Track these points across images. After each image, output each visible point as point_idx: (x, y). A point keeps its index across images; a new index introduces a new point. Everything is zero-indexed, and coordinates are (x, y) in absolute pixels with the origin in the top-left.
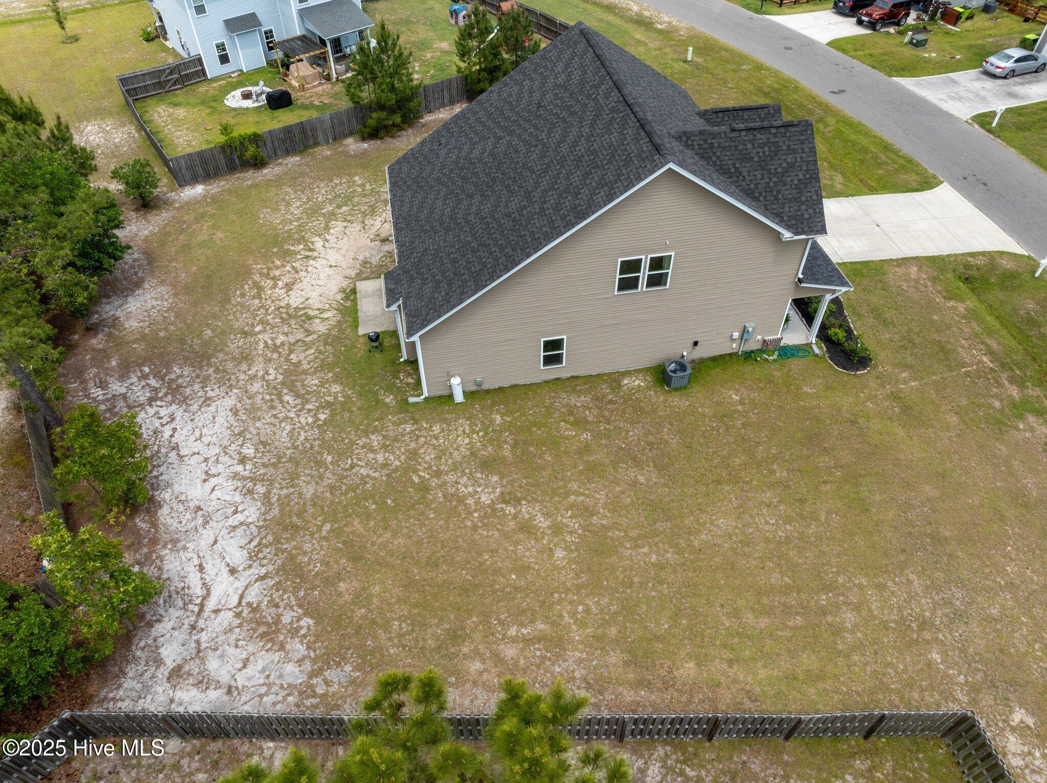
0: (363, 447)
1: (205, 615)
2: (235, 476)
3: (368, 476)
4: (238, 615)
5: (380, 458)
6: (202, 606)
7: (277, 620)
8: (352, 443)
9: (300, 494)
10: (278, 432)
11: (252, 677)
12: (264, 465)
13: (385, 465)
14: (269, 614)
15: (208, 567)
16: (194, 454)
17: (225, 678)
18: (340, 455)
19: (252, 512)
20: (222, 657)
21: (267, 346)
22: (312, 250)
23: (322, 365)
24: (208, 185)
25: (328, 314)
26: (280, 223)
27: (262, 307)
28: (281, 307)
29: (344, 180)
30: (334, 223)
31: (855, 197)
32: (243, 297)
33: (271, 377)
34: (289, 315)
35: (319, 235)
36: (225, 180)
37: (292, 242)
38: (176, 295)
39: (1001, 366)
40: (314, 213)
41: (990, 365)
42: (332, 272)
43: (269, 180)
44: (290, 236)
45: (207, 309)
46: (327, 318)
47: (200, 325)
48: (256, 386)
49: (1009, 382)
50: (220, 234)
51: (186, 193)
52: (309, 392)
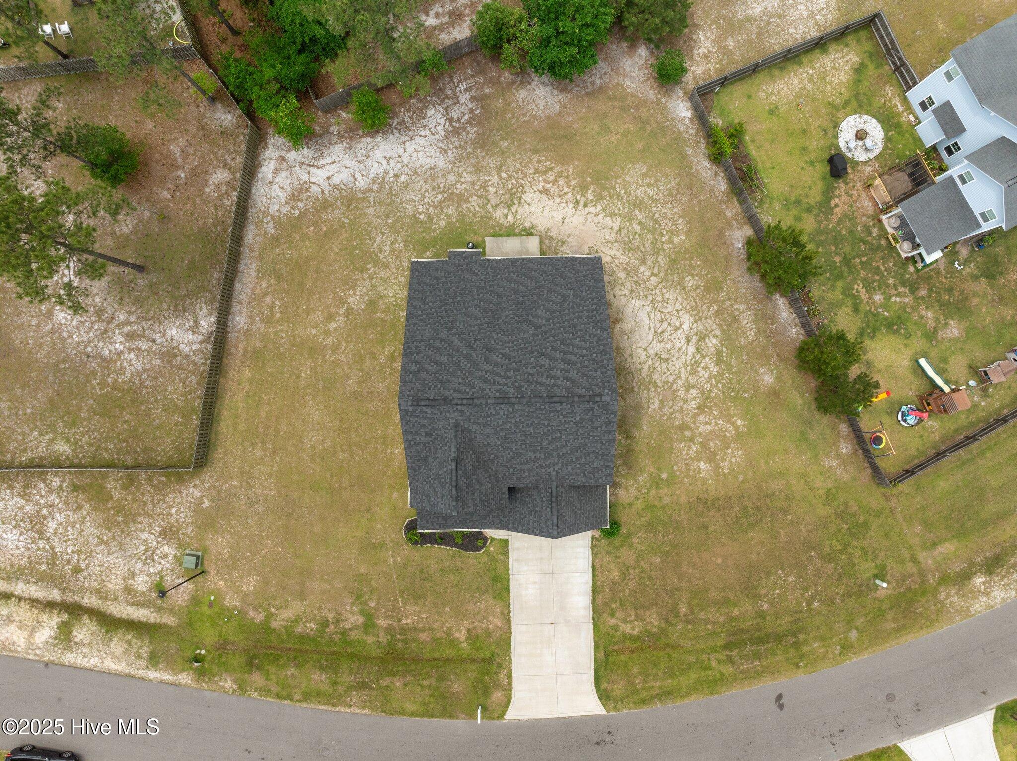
0: (395, 239)
1: (308, 168)
2: (386, 173)
3: (375, 241)
4: (305, 183)
5: (386, 248)
6: (313, 166)
7: (299, 200)
8: (399, 233)
9: (369, 207)
10: (414, 193)
11: (276, 190)
12: (391, 188)
13: (381, 250)
14: (304, 196)
15: (333, 166)
16: (405, 149)
17: (276, 180)
18: (392, 227)
19: (361, 183)
20: (287, 177)
21: (486, 181)
22: (586, 205)
23: (464, 216)
24: (691, 120)
25: (510, 218)
26: (624, 181)
27: (526, 175)
28: (523, 188)
29: (681, 227)
30: (619, 220)
31: (592, 627)
32: (537, 162)
33: (458, 186)
34: (515, 193)
35: (603, 210)
36: (697, 132)
37: (598, 190)
38: (548, 117)
39: (403, 629)
40: (634, 205)
41: (404, 621)
42: (557, 219)
43: (691, 168)
44: (605, 188)
45: (529, 140)
46: (506, 217)
47: (514, 138)
48: (452, 178)
49: (390, 625)
50: (615, 138)
51: (681, 105)
52: (442, 208)
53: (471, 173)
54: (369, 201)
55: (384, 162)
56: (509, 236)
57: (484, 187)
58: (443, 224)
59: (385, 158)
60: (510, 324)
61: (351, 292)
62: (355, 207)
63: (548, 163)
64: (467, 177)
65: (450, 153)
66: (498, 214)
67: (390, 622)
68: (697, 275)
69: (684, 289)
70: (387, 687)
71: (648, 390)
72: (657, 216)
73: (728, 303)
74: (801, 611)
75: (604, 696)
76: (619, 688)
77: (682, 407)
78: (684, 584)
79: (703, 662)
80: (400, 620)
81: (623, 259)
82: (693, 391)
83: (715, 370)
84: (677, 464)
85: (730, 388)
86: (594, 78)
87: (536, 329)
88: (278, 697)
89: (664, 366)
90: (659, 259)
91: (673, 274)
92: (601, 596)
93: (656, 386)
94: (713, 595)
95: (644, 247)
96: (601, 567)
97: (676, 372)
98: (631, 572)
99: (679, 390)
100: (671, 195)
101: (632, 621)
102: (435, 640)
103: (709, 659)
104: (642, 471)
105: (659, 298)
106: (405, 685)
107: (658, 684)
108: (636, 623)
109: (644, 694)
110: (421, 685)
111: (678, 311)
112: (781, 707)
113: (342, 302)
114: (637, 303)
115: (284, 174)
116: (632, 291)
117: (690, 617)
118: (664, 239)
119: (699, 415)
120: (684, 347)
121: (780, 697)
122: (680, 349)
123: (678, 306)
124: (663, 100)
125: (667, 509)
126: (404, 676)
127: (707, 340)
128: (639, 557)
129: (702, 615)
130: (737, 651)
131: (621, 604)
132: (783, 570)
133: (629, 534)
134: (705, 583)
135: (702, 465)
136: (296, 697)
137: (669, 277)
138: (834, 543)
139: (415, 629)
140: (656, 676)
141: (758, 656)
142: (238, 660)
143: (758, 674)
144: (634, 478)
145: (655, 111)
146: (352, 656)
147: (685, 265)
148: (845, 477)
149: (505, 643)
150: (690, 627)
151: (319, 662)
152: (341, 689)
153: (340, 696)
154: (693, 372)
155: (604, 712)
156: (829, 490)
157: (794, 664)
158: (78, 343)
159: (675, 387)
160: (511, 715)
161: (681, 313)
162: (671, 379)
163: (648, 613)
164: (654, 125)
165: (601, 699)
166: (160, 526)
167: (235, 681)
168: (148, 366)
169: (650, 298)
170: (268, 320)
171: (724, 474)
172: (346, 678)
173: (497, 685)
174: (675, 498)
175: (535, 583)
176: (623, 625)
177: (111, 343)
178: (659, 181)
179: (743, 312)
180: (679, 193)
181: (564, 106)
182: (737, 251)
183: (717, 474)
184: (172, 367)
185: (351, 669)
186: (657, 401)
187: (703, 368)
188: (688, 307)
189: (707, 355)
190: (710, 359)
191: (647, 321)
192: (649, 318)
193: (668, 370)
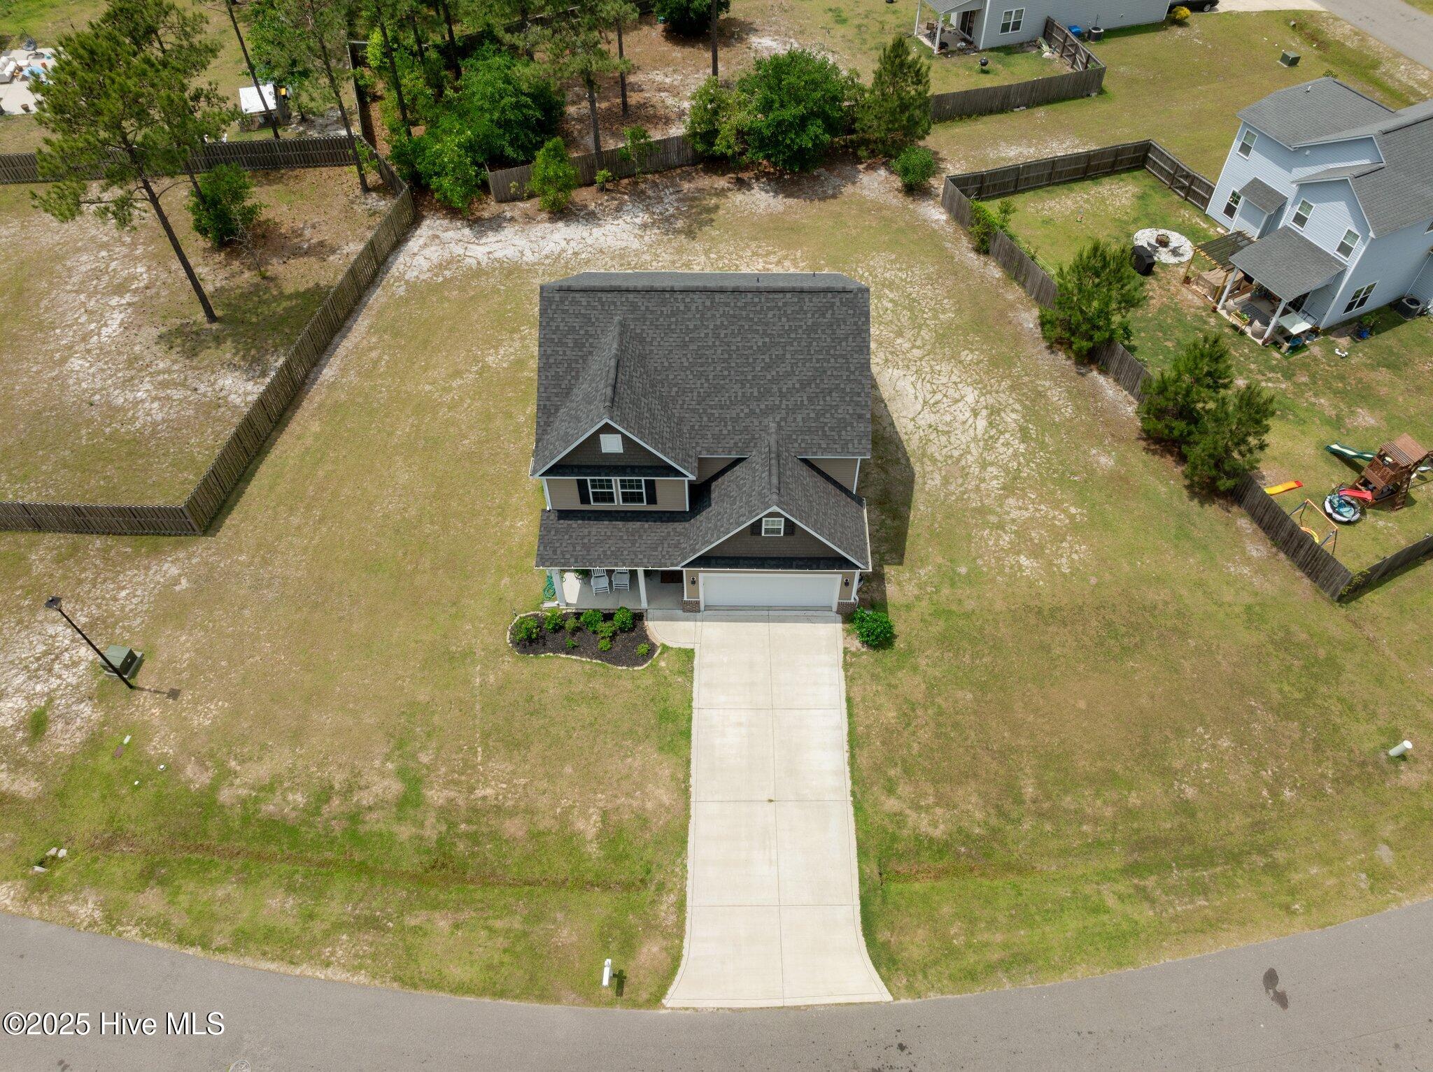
1: (467, 244)
2: (563, 251)
4: (459, 255)
6: (472, 243)
7: (446, 269)
11: (418, 261)
12: (566, 263)
14: (453, 266)
15: (498, 244)
17: (423, 252)
20: (436, 251)
24: (948, 222)
31: (851, 810)
32: (756, 247)
36: (956, 231)
38: (770, 215)
39: (475, 810)
41: (479, 793)
43: (952, 258)
49: (450, 800)
50: (853, 231)
51: (933, 210)
53: (671, 253)
61: (492, 351)
62: (517, 277)
63: (770, 248)
64: (666, 257)
65: (647, 237)
67: (452, 794)
68: (976, 350)
69: (961, 362)
70: (415, 930)
71: (922, 463)
72: (914, 295)
73: (1026, 379)
74: (1264, 807)
75: (884, 959)
77: (978, 487)
78: (1023, 742)
79: (1087, 898)
80: (471, 790)
82: (993, 469)
83: (1022, 447)
84: (981, 557)
85: (1048, 469)
86: (826, 189)
88: (180, 939)
89: (943, 439)
90: (922, 333)
91: (943, 348)
92: (865, 753)
93: (934, 461)
96: (864, 700)
98: (920, 712)
99: (970, 466)
100: (929, 278)
101: (928, 808)
102: (535, 836)
103: (1099, 892)
104: (923, 561)
105: (926, 370)
106: (457, 926)
107: (999, 938)
108: (939, 811)
109: (971, 958)
110: (490, 929)
111: (955, 383)
114: (898, 372)
116: (887, 360)
117: (1046, 805)
118: (925, 316)
119: (1007, 497)
120: (971, 421)
121: (1271, 978)
122: (964, 423)
123: (954, 378)
124: (911, 206)
126: (458, 909)
127: (1003, 414)
128: (932, 688)
129: (1067, 801)
130: (1154, 878)
131: (905, 771)
133: (910, 651)
134: (1063, 742)
135: (1023, 560)
136: (219, 941)
137: (939, 350)
138: (1287, 688)
139: (498, 809)
140: (992, 923)
142: (127, 869)
143: (1210, 926)
144: (911, 570)
145: (901, 213)
147: (959, 340)
148: (1271, 589)
149: (677, 838)
150: (1048, 827)
151: (290, 878)
152: (317, 928)
153: (314, 941)
154: (989, 448)
155: (888, 997)
156: (1249, 607)
157: (1281, 906)
158: (85, 391)
159: (963, 462)
160: (678, 997)
161: (960, 385)
162: (956, 454)
163: (960, 792)
164: (902, 223)
165: (877, 965)
167: (103, 905)
168: (173, 417)
169: (914, 369)
170: (367, 374)
171: (1064, 575)
172: (336, 908)
173: (651, 927)
174: (986, 603)
175: (740, 724)
176: (914, 815)
177: (133, 391)
178: (913, 267)
179: (1050, 388)
180: (940, 277)
181: (790, 207)
182: (1027, 330)
183: (1051, 574)
184: (207, 418)
186: (937, 477)
187: (1003, 444)
188: (969, 380)
189: (1006, 431)
190: (1012, 435)
191: (913, 391)
192: (915, 388)
193: (950, 443)
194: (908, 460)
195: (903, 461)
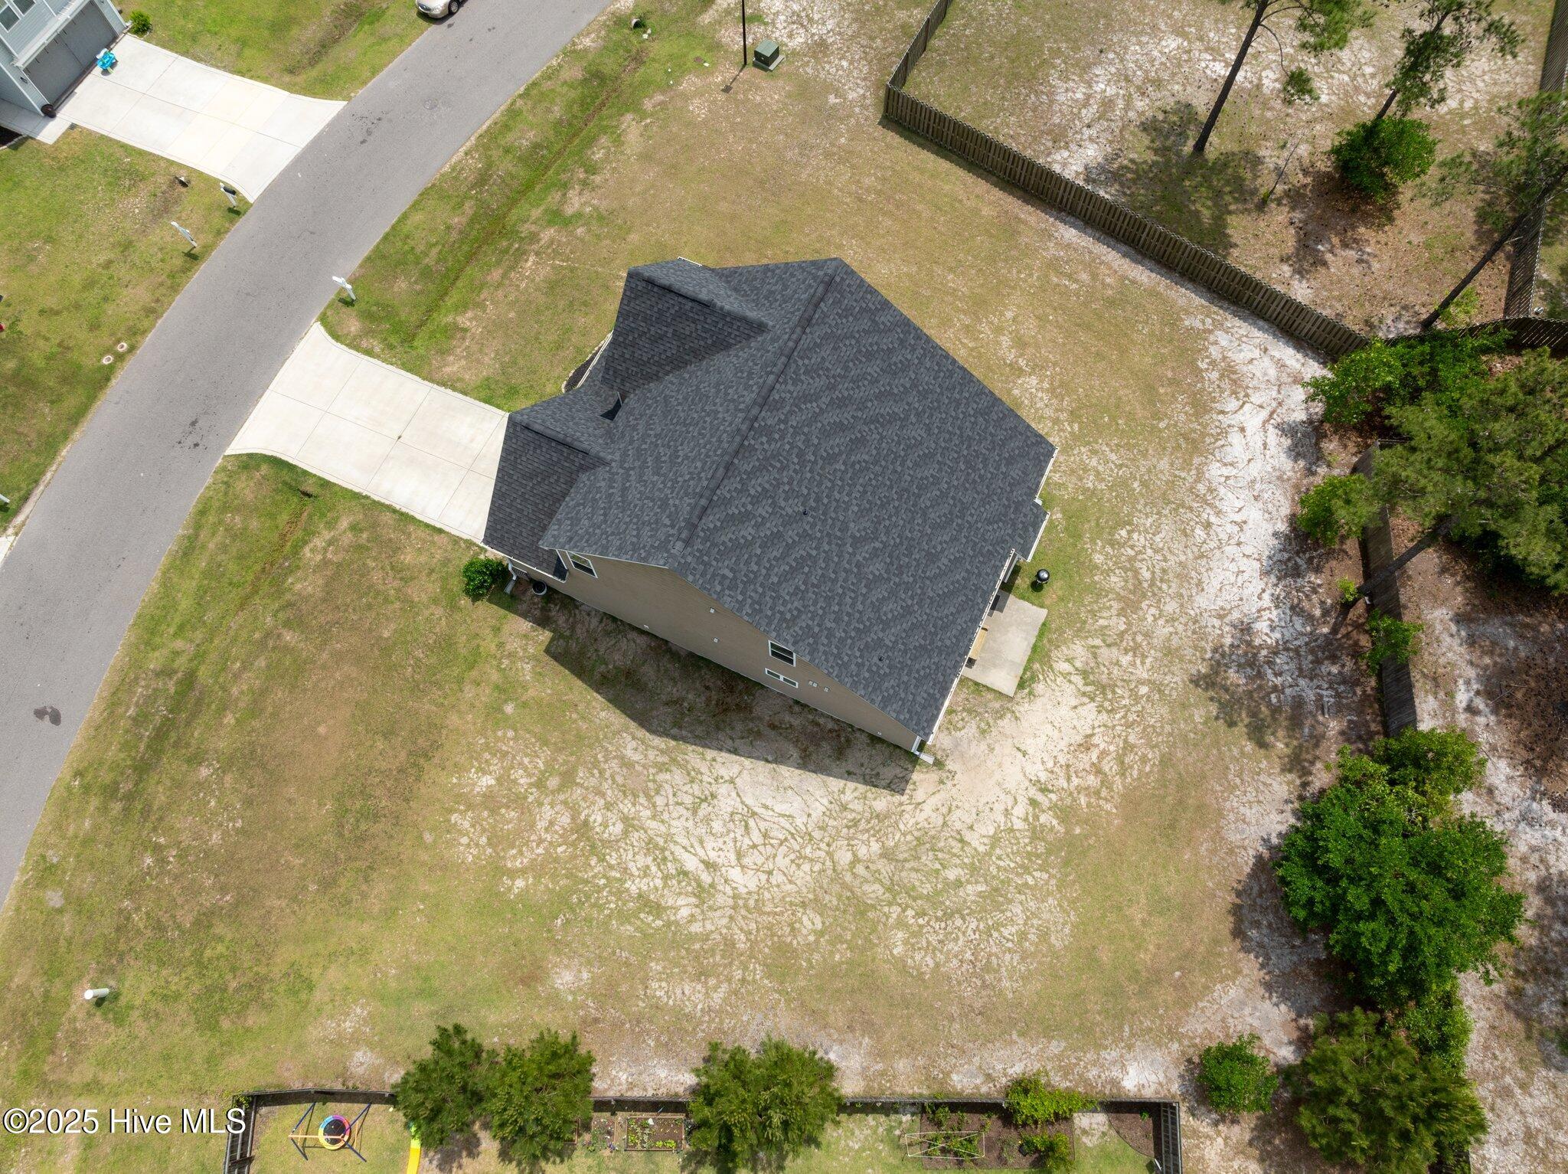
0: (1103, 480)
1: (1269, 409)
2: (1218, 513)
3: (1112, 451)
4: (1247, 395)
5: (1094, 462)
6: (1271, 416)
7: (1222, 376)
8: (1111, 489)
9: (1172, 465)
10: (1168, 538)
11: (1248, 352)
12: (1191, 509)
13: (1094, 452)
14: (1226, 384)
15: (1260, 444)
16: (1248, 556)
17: (1266, 359)
18: (1124, 483)
19: (1215, 471)
20: (1265, 374)
21: (1144, 657)
22: (1033, 802)
23: (1099, 596)
24: (1115, 1083)
25: (1065, 667)
26: (1049, 894)
27: (1129, 725)
28: (1109, 712)
29: (918, 957)
30: (982, 849)
31: (356, 489)
32: (1144, 756)
33: (1153, 610)
34: (1104, 693)
35: (1012, 830)
36: (1087, 1082)
37: (1050, 838)
38: (1220, 814)
39: (524, 253)
40: (996, 890)
41: (532, 258)
42: (1029, 741)
43: (1022, 1034)
44: (1049, 852)
45: (1190, 760)
46: (1068, 660)
47: (1204, 736)
48: (1171, 607)
49: (538, 241)
50: (1138, 915)
51: (1153, 1078)
52: (1126, 570)
53: (1169, 640)
54: (1182, 469)
55: (1238, 518)
56: (1034, 649)
57: (1135, 649)
58: (1098, 559)
59: (1245, 522)
60: (882, 506)
61: (1046, 385)
62: (1179, 446)
63: (1135, 773)
64: (1163, 631)
65: (1217, 623)
66: (1078, 650)
67: (542, 242)
68: (817, 941)
69: (803, 905)
71: (662, 752)
72: (959, 922)
73: (738, 974)
75: (251, 462)
76: (246, 488)
77: (603, 795)
78: (325, 656)
79: (194, 629)
80: (538, 254)
81: (908, 821)
82: (617, 829)
83: (633, 887)
84: (515, 739)
85: (588, 898)
86: (1265, 931)
87: (853, 537)
88: (534, 84)
89: (688, 800)
90: (877, 886)
91: (839, 897)
92: (390, 521)
93: (662, 768)
94: (279, 694)
95: (913, 869)
96: (433, 543)
97: (666, 816)
98: (396, 584)
99: (634, 805)
100: (987, 968)
101: (325, 550)
102: (482, 286)
103: (191, 641)
104: (538, 675)
105: (808, 850)
106: (448, 228)
107: (211, 546)
108: (319, 557)
109: (211, 518)
111: (770, 873)
112: (40, 714)
113: (1037, 368)
114: (818, 809)
115: (1272, 372)
116: (844, 808)
117: (271, 643)
118: (910, 913)
119: (573, 818)
120: (700, 851)
121: (56, 718)
122: (701, 842)
123: (778, 878)
124: (1175, 1046)
125: (455, 687)
126: (461, 232)
127: (693, 900)
129: (262, 662)
130: (172, 691)
131: (359, 546)
132: (238, 831)
133: (453, 607)
134: (305, 691)
135: (487, 781)
137: (836, 888)
138: (221, 948)
139: (512, 268)
140: (224, 548)
141: (138, 721)
142: (609, 66)
143: (113, 703)
144: (535, 658)
145: (1161, 1017)
146: (529, 186)
147: (845, 929)
148: (314, 1032)
149: (416, 366)
150: (257, 635)
151: (547, 148)
152: (495, 153)
154: (650, 846)
155: (229, 451)
156: (311, 988)
157: (86, 769)
158: (1126, 48)
159: (642, 800)
160: (316, 331)
161: (764, 877)
162: (660, 801)
163: (321, 582)
164: (1133, 1004)
165: (251, 456)
166: (834, 43)
167: (586, 50)
168: (1056, 107)
169: (817, 834)
170: (1053, 265)
171: (451, 811)
172: (505, 166)
173: (367, 333)
174: (463, 708)
175: (472, 441)
176: (328, 537)
177: (1109, 81)
178: (1023, 959)
179: (707, 994)
180: (984, 986)
181: (1231, 852)
182: (826, 1043)
183: (459, 798)
184: (1043, 132)
185: (513, 177)
186: (636, 757)
187: (648, 867)
188: (767, 895)
189: (665, 885)
190: (656, 889)
191: (779, 808)
192: (784, 816)
193: (677, 803)
194: (674, 738)
195: (675, 731)
